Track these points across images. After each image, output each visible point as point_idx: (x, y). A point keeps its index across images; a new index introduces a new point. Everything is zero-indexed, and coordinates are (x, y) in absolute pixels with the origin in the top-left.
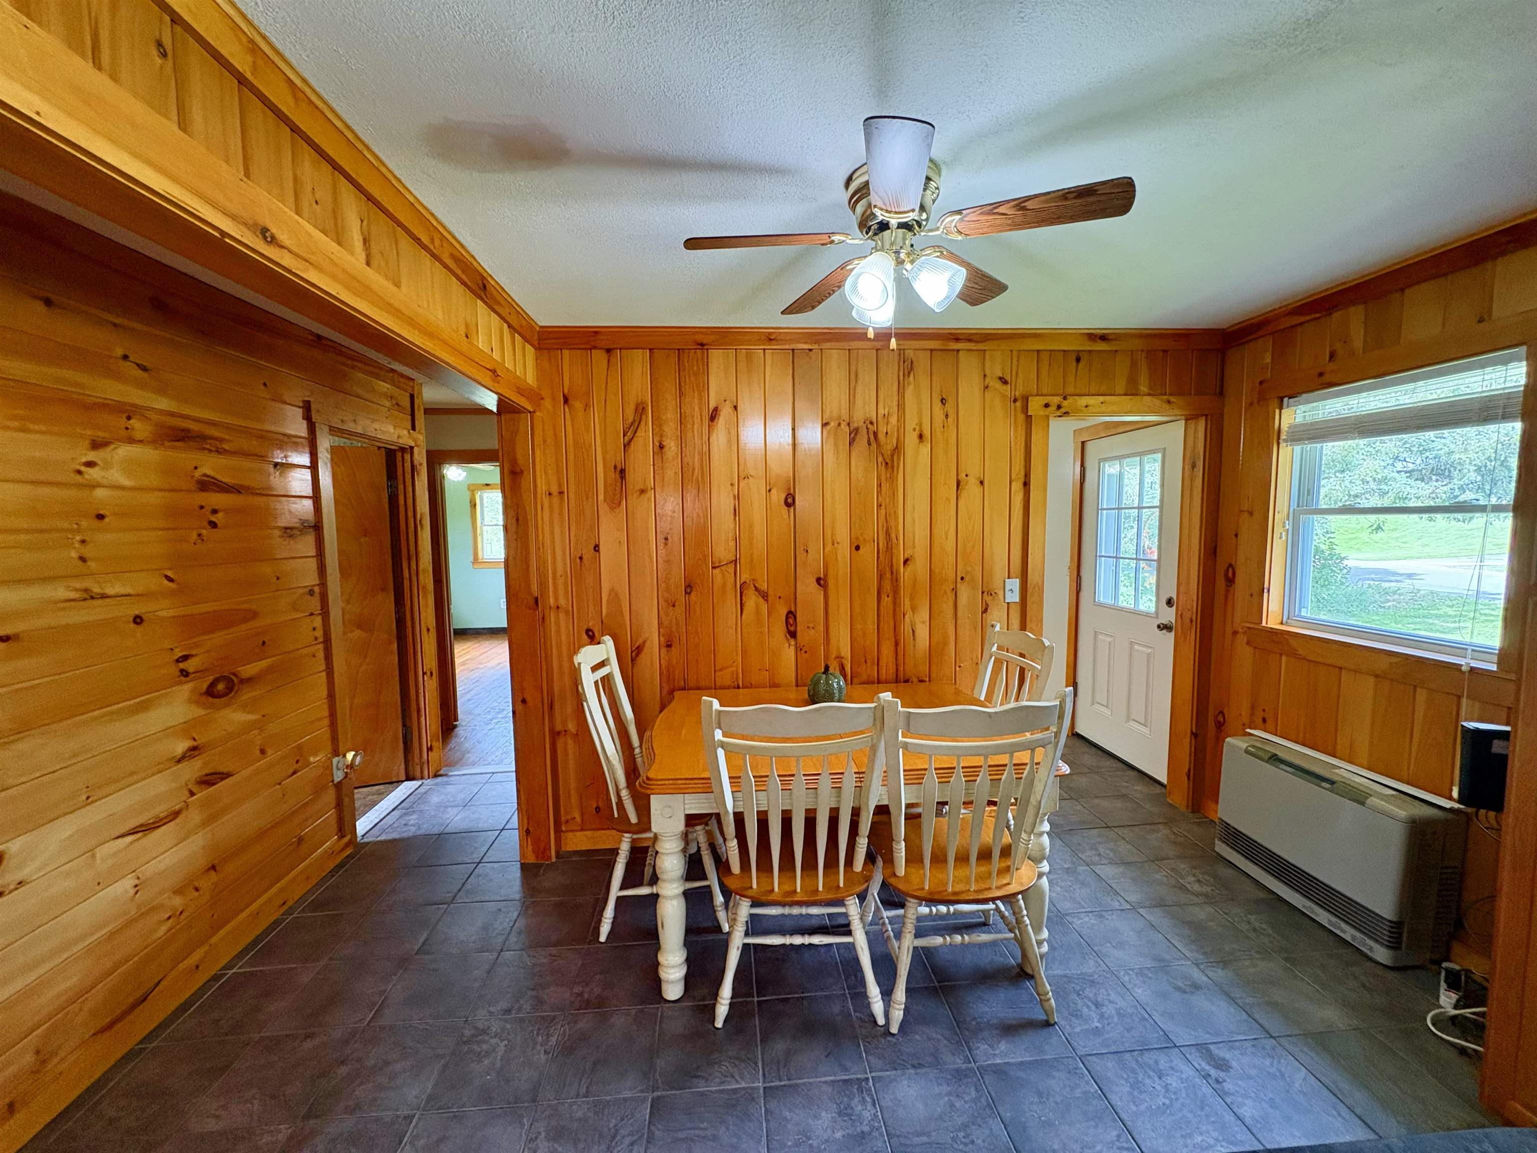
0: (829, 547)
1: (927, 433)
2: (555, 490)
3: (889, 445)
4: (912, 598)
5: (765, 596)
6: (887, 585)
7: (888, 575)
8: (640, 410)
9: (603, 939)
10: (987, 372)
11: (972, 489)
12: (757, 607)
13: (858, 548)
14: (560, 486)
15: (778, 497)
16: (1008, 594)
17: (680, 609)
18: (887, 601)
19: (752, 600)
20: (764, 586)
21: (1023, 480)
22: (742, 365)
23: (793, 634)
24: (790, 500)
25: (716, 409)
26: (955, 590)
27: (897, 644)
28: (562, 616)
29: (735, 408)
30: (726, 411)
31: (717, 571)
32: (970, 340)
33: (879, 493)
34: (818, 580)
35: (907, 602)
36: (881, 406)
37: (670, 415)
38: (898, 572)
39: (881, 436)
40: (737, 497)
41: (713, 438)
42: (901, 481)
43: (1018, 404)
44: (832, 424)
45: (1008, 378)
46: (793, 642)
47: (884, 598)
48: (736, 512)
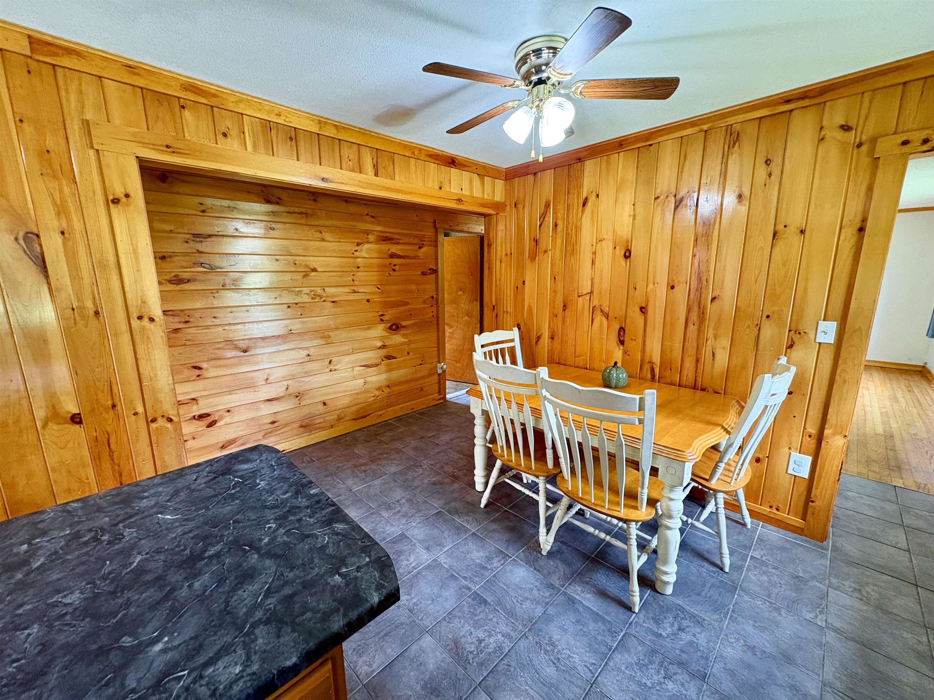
0: (651, 286)
1: (747, 194)
2: (509, 253)
4: (716, 329)
5: (606, 316)
6: (694, 317)
7: (696, 309)
8: (547, 206)
10: (825, 123)
11: (790, 238)
12: (602, 322)
13: (673, 287)
14: (511, 250)
15: (620, 252)
16: (821, 335)
17: (560, 319)
18: (693, 328)
19: (599, 318)
20: (606, 310)
21: (858, 225)
22: (603, 167)
23: (622, 343)
24: (627, 254)
25: (586, 199)
26: (759, 325)
27: (698, 361)
28: (508, 315)
29: (598, 196)
30: (592, 198)
31: (581, 298)
33: (695, 246)
34: (642, 309)
35: (711, 331)
36: (704, 177)
37: (562, 207)
38: (705, 308)
39: (702, 201)
40: (595, 253)
41: (584, 217)
43: (864, 148)
44: (662, 197)
45: (853, 125)
46: (622, 348)
47: (691, 327)
48: (593, 262)
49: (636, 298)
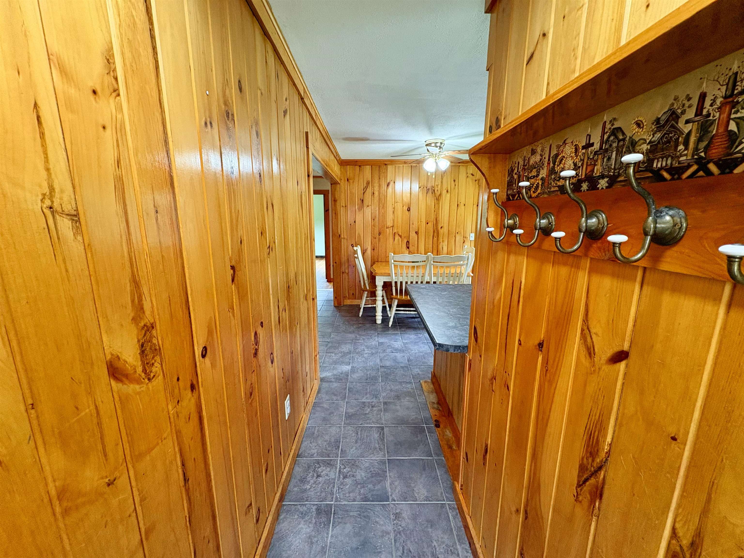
0: (419, 223)
1: (449, 191)
2: (344, 206)
3: (438, 194)
4: (443, 238)
5: (401, 236)
6: (436, 234)
7: (436, 231)
8: (368, 183)
9: (360, 316)
10: (468, 172)
11: (462, 207)
12: (398, 240)
13: (428, 223)
14: (346, 204)
15: (406, 208)
16: (471, 238)
17: (377, 240)
18: (435, 239)
19: (397, 237)
20: (400, 234)
21: (477, 204)
22: (397, 170)
23: (408, 248)
24: (409, 209)
25: (389, 183)
26: (455, 236)
27: (438, 251)
28: (345, 240)
29: (394, 182)
30: (392, 183)
31: (388, 229)
32: (463, 163)
33: (434, 208)
34: (416, 232)
35: (441, 240)
36: (436, 182)
37: (376, 185)
38: (439, 231)
39: (436, 191)
40: (394, 208)
41: (388, 190)
42: (441, 204)
43: (477, 182)
44: (422, 187)
45: (474, 174)
46: (408, 250)
47: (434, 238)
48: (393, 212)
49: (414, 227)
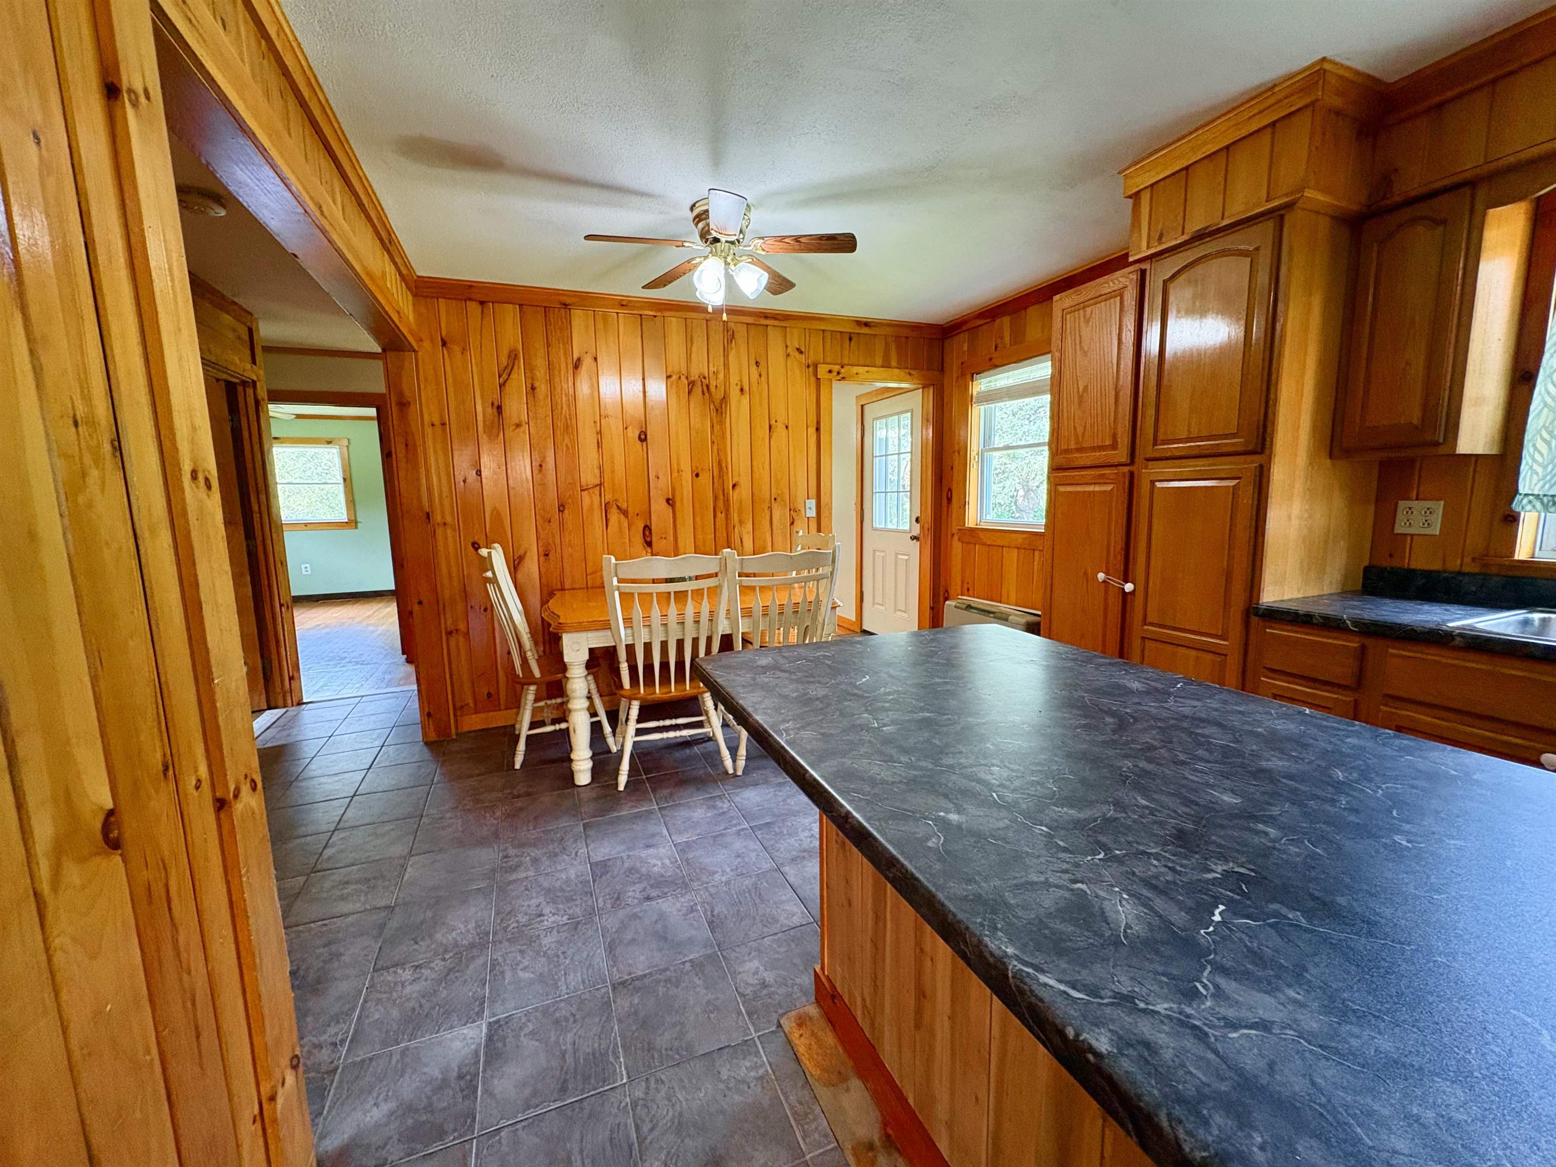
0: (675, 474)
1: (746, 388)
2: (437, 422)
3: (718, 395)
4: (739, 515)
5: (625, 513)
6: (721, 504)
7: (721, 497)
8: (513, 356)
9: (517, 766)
10: (788, 344)
11: (780, 432)
12: (619, 522)
13: (697, 475)
14: (442, 417)
15: (633, 433)
16: (808, 511)
17: (555, 524)
18: (721, 517)
19: (614, 516)
20: (624, 506)
21: (815, 426)
22: (600, 325)
23: (649, 542)
24: (643, 437)
25: (579, 359)
26: (770, 508)
28: (449, 531)
29: (596, 359)
30: (587, 362)
31: (585, 493)
32: (775, 319)
33: (712, 432)
34: (668, 500)
35: (736, 518)
36: (711, 365)
37: (540, 363)
38: (728, 493)
39: (712, 389)
40: (600, 433)
41: (578, 384)
42: (728, 425)
43: (811, 369)
44: (674, 377)
45: (803, 350)
46: (649, 547)
47: (719, 514)
48: (599, 445)
49: (660, 488)
